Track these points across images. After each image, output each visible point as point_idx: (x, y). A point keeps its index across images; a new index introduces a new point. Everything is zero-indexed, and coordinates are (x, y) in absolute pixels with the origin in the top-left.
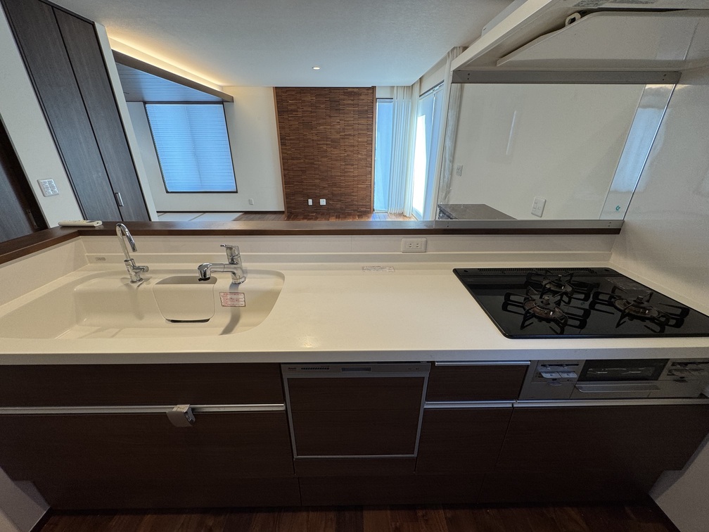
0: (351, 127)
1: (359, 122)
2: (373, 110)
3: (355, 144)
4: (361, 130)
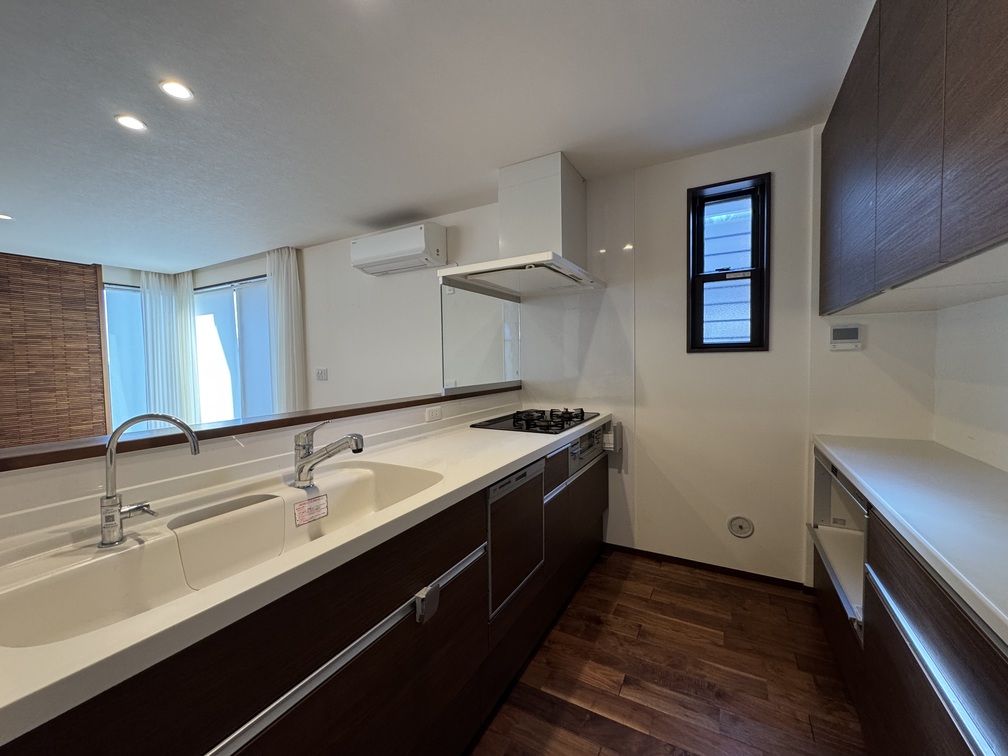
0: (45, 324)
1: (66, 316)
2: (97, 300)
3: (56, 352)
4: (71, 329)
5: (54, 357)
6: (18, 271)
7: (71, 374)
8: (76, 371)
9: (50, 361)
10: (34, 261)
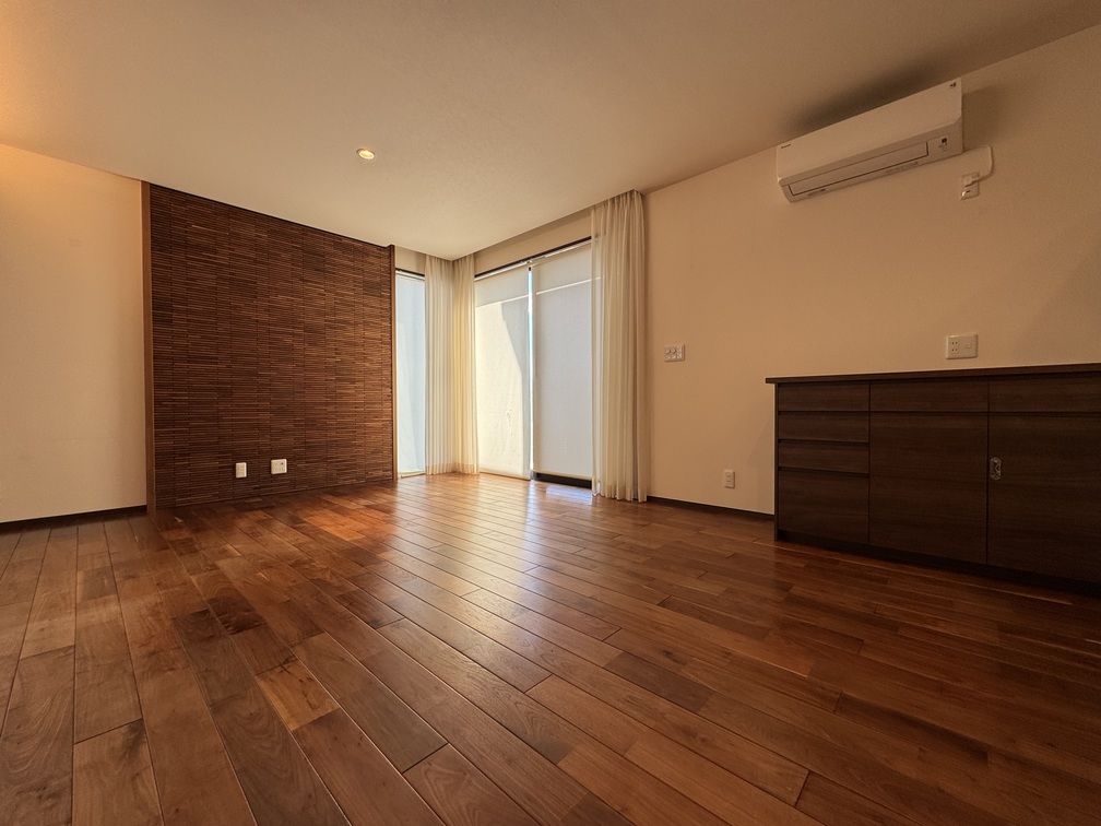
1: (366, 301)
2: (390, 286)
3: (357, 341)
4: (369, 316)
5: (355, 345)
6: (331, 250)
7: (367, 364)
8: (371, 362)
9: (352, 349)
10: (344, 241)
